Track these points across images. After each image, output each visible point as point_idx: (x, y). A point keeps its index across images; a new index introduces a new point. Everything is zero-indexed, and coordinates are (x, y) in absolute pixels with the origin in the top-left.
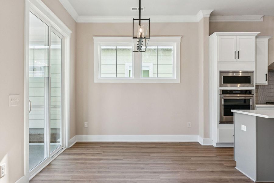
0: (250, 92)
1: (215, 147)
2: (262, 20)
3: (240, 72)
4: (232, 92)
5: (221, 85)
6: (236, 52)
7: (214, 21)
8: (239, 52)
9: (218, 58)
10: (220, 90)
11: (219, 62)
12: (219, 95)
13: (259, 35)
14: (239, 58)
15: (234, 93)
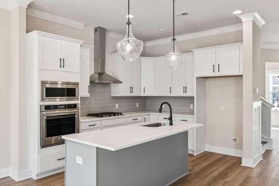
0: (75, 106)
1: (35, 179)
2: (83, 28)
3: (60, 83)
4: (56, 107)
5: (43, 100)
6: (61, 59)
7: (33, 15)
8: (64, 60)
9: (39, 64)
10: (42, 105)
11: (40, 70)
12: (41, 112)
13: (83, 43)
14: (64, 67)
15: (58, 108)
